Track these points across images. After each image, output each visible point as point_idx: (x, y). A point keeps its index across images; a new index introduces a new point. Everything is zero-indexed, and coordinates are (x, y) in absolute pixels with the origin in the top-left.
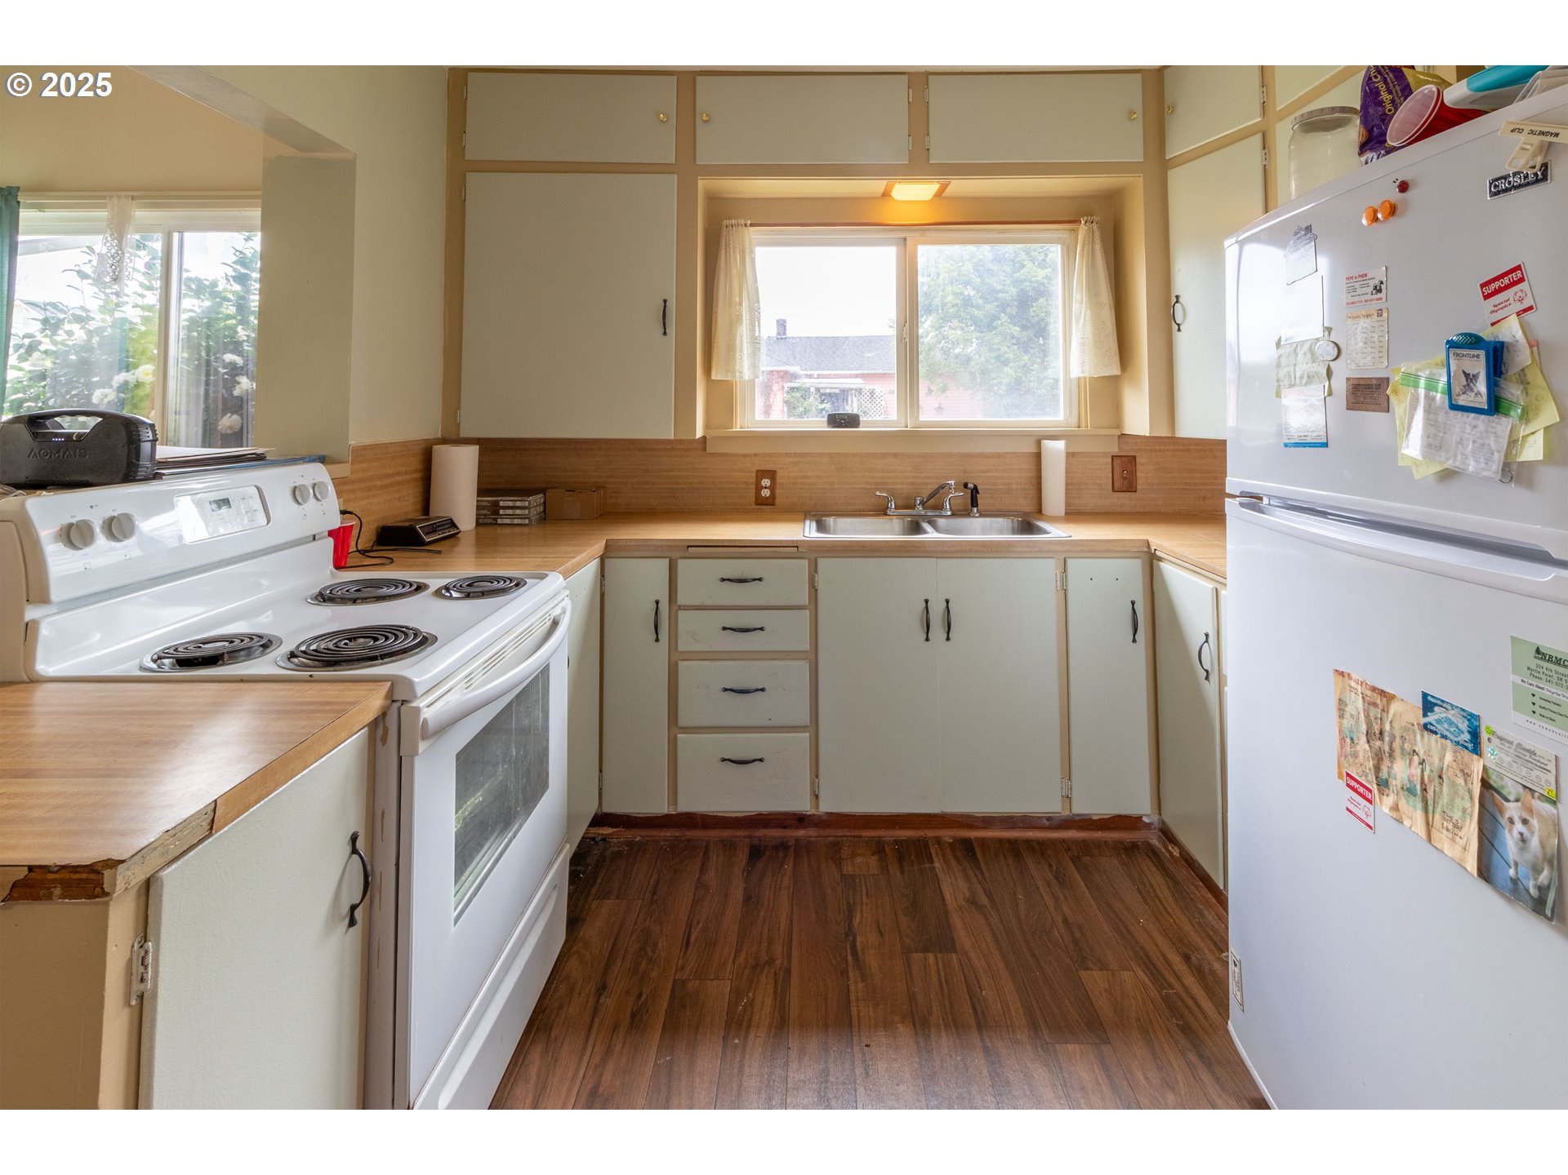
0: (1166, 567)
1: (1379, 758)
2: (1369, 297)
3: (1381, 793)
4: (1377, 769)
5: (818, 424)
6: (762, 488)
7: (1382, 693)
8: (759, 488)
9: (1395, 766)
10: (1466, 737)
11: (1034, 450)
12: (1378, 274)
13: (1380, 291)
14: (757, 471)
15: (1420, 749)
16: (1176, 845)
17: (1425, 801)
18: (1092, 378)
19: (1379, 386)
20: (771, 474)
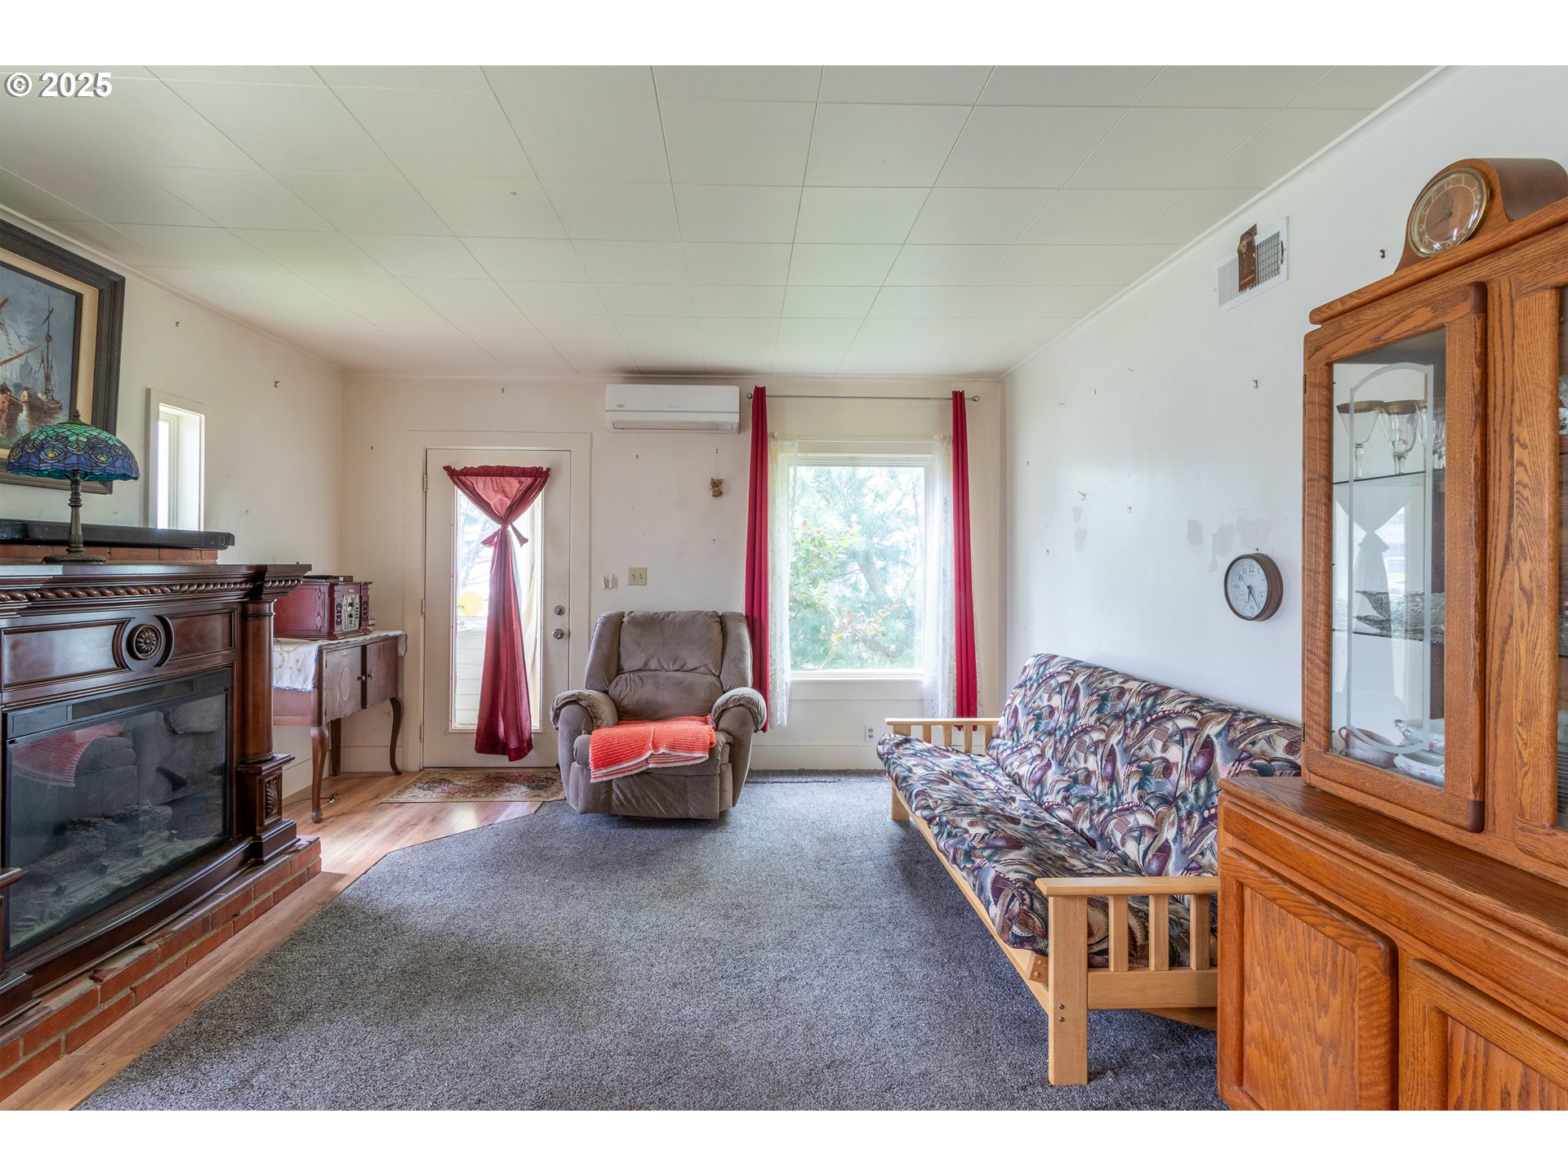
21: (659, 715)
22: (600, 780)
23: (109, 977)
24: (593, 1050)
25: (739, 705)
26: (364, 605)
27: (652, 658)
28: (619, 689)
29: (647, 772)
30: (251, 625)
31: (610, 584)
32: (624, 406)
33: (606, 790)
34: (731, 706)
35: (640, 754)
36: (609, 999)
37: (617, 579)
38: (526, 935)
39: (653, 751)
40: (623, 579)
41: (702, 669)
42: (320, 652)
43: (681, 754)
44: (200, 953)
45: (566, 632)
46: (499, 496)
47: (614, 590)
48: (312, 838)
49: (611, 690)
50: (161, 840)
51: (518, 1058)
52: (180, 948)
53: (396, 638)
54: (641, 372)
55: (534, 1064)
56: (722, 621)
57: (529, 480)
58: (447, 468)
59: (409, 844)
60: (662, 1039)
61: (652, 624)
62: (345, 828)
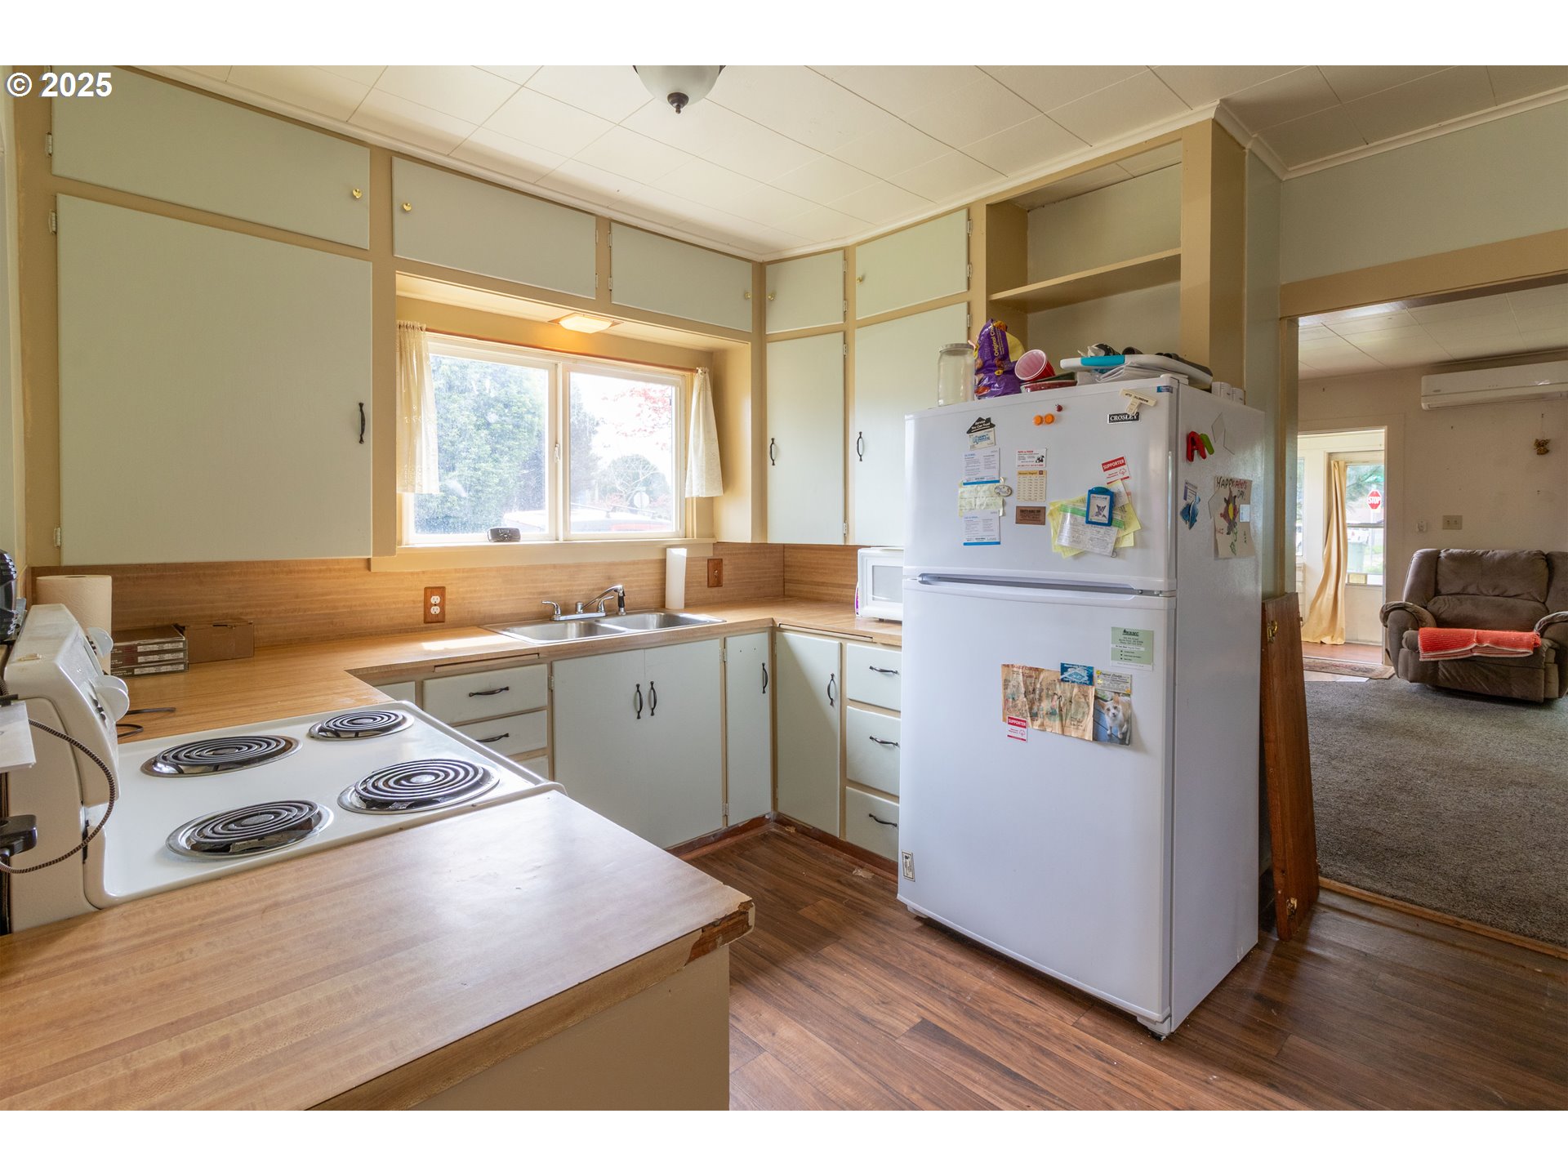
0: (791, 636)
1: (1032, 703)
2: (1034, 463)
3: (1032, 720)
4: (1031, 709)
5: (480, 538)
6: (432, 605)
7: (1037, 669)
8: (427, 605)
9: (1042, 704)
10: (1086, 678)
11: (659, 557)
12: (1041, 452)
13: (1042, 461)
14: (426, 589)
15: (1059, 692)
16: (791, 826)
17: (1061, 716)
18: (698, 499)
19: (1039, 511)
20: (441, 591)
22: (1427, 660)
27: (1471, 585)
28: (1437, 605)
29: (1471, 659)
31: (1423, 528)
33: (1433, 668)
35: (1463, 647)
37: (1431, 525)
39: (1477, 645)
40: (1437, 524)
43: (1506, 649)
47: (1427, 533)
49: (1430, 605)
56: (1549, 559)
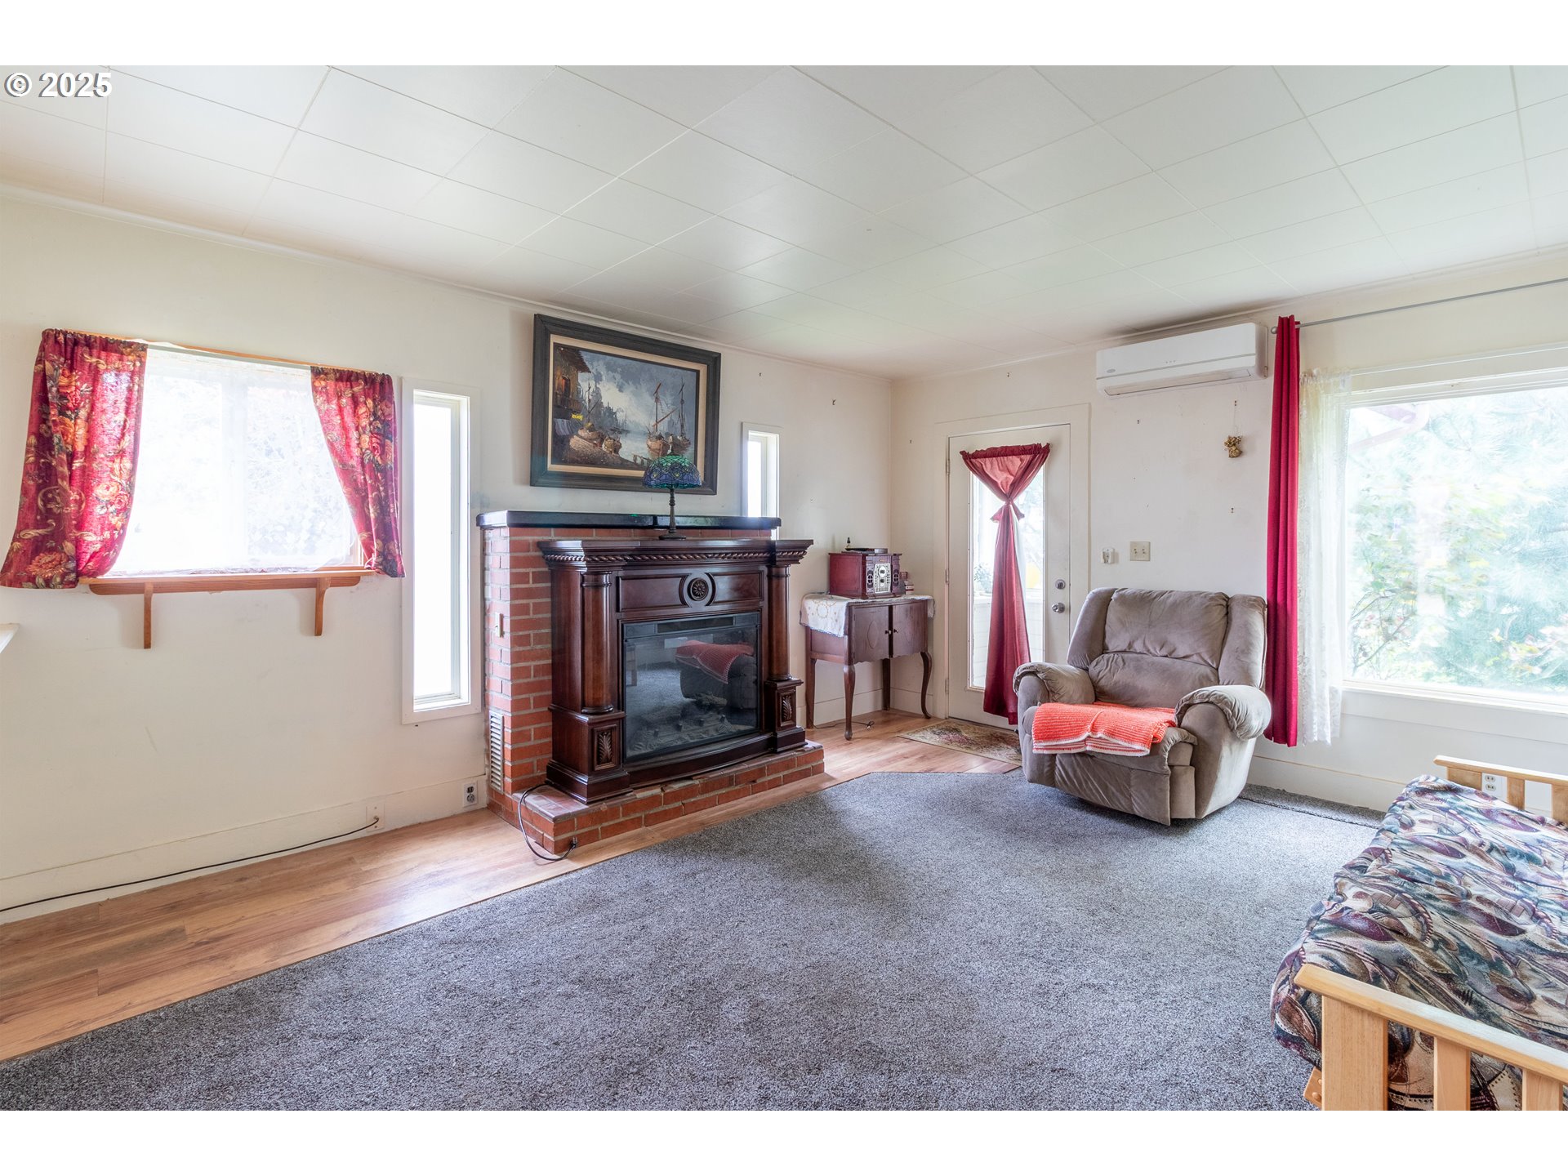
21: (1137, 702)
22: (1041, 752)
23: (668, 791)
24: (879, 953)
25: (1207, 702)
26: (895, 573)
27: (1137, 639)
28: (1098, 668)
29: (1083, 754)
30: (775, 581)
31: (1109, 558)
32: (1114, 370)
33: (1048, 764)
34: (1198, 701)
35: (1077, 735)
36: (924, 928)
37: (1117, 554)
38: (909, 859)
39: (1090, 734)
40: (1124, 554)
41: (1195, 658)
42: (849, 607)
43: (1120, 742)
44: (727, 798)
45: (1066, 605)
46: (1006, 475)
47: (1113, 565)
48: (816, 744)
49: (1091, 668)
50: (717, 719)
51: (830, 933)
52: (713, 789)
53: (925, 602)
54: (1137, 330)
55: (835, 942)
56: (1226, 604)
57: (1027, 458)
58: (963, 453)
59: (890, 770)
60: (934, 973)
61: (1142, 602)
62: (860, 748)
